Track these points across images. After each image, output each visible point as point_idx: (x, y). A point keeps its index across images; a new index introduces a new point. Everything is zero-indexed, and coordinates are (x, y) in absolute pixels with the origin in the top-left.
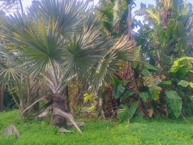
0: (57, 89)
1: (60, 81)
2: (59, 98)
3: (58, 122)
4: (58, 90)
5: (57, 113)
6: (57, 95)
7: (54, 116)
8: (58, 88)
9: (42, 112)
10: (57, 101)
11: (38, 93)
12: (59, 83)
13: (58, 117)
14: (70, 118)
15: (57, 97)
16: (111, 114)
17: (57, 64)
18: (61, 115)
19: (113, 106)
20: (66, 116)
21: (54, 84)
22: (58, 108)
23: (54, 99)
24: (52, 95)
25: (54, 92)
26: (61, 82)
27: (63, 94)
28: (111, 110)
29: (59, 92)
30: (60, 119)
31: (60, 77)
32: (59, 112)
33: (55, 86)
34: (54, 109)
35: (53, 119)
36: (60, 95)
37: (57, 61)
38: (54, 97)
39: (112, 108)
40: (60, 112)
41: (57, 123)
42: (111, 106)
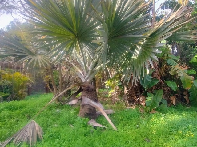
0: (86, 78)
1: (90, 68)
2: (89, 87)
3: (88, 112)
4: (88, 78)
5: (86, 103)
6: (86, 84)
7: (83, 106)
8: (87, 76)
9: (72, 100)
10: (86, 90)
11: (69, 80)
12: (88, 72)
13: (87, 107)
14: (100, 108)
15: (87, 86)
16: (134, 100)
17: (86, 49)
18: (91, 105)
19: (136, 93)
20: (96, 106)
21: (83, 73)
22: (88, 97)
23: (83, 88)
24: (80, 84)
25: (83, 81)
26: (90, 70)
27: (92, 83)
28: (134, 96)
29: (88, 81)
30: (90, 109)
31: (89, 65)
32: (88, 101)
33: (84, 75)
34: (83, 98)
35: (83, 108)
36: (89, 84)
37: (87, 44)
38: (84, 86)
39: (135, 95)
40: (90, 101)
41: (87, 114)
42: (134, 93)
